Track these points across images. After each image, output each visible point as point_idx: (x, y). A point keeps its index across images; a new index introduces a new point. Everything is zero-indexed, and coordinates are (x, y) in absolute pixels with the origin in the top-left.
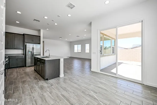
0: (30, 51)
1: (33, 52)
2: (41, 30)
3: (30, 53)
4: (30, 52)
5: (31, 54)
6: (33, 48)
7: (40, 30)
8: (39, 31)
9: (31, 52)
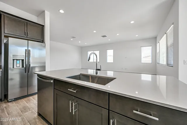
0: (19, 60)
1: (29, 62)
2: (46, 12)
3: (19, 64)
4: (18, 62)
5: (23, 66)
6: (28, 53)
7: (44, 11)
8: (42, 14)
9: (23, 60)
